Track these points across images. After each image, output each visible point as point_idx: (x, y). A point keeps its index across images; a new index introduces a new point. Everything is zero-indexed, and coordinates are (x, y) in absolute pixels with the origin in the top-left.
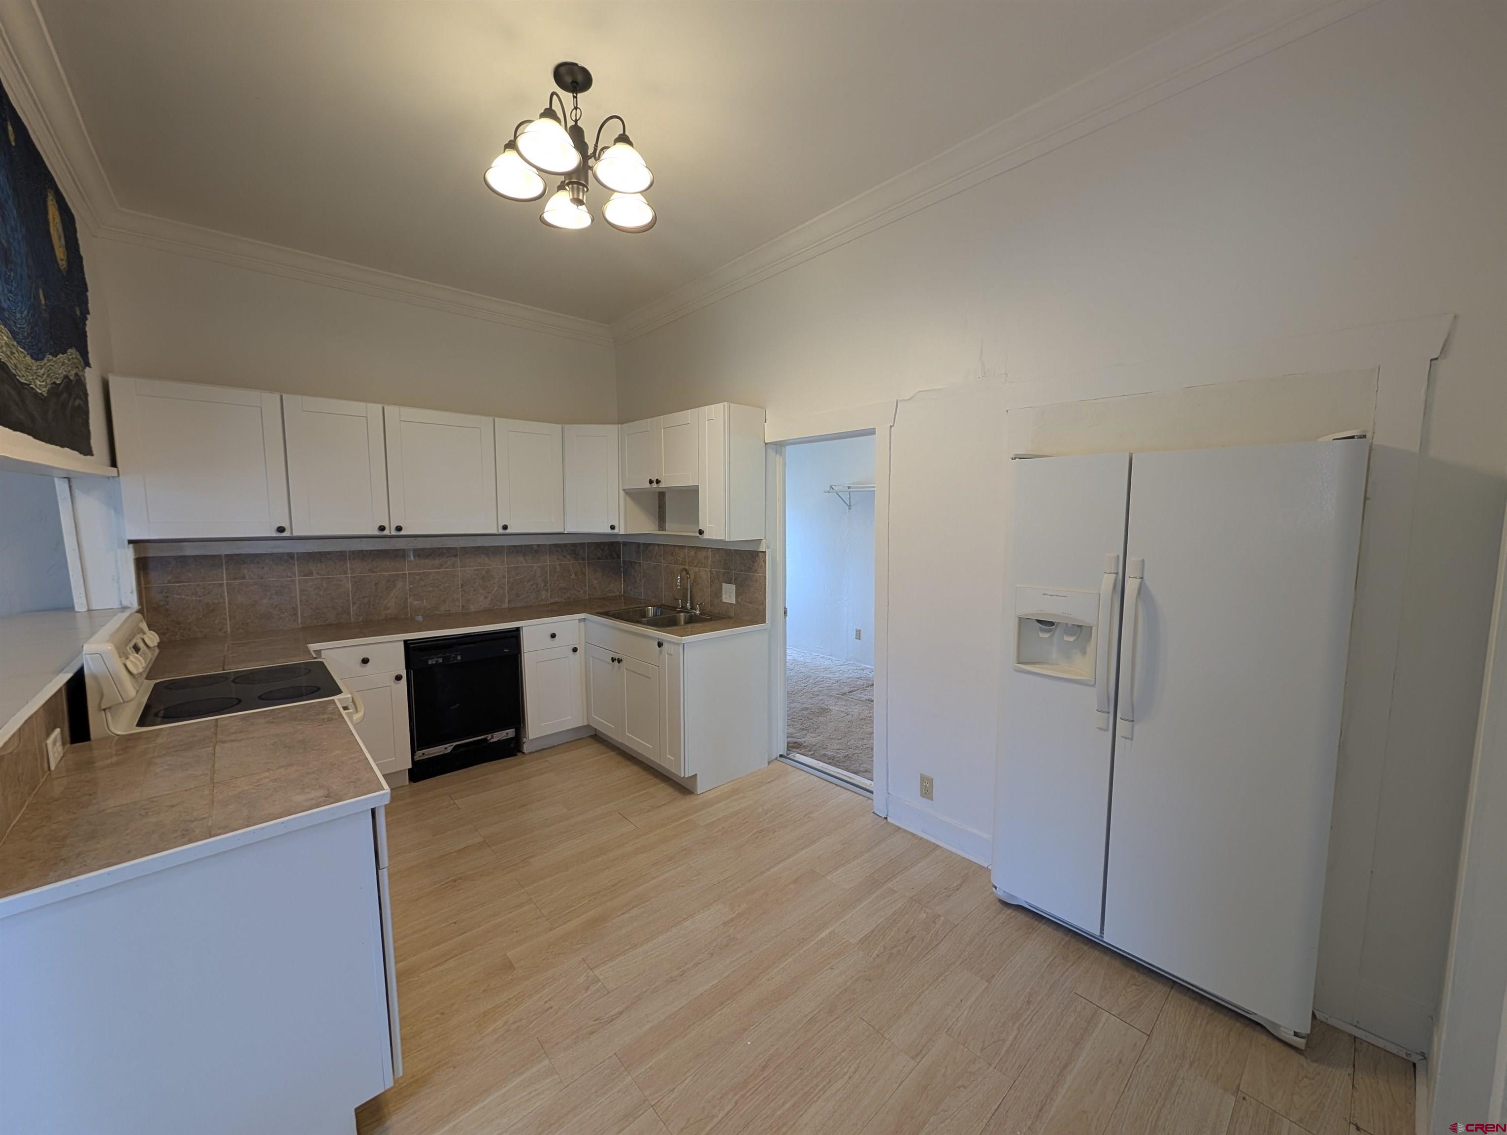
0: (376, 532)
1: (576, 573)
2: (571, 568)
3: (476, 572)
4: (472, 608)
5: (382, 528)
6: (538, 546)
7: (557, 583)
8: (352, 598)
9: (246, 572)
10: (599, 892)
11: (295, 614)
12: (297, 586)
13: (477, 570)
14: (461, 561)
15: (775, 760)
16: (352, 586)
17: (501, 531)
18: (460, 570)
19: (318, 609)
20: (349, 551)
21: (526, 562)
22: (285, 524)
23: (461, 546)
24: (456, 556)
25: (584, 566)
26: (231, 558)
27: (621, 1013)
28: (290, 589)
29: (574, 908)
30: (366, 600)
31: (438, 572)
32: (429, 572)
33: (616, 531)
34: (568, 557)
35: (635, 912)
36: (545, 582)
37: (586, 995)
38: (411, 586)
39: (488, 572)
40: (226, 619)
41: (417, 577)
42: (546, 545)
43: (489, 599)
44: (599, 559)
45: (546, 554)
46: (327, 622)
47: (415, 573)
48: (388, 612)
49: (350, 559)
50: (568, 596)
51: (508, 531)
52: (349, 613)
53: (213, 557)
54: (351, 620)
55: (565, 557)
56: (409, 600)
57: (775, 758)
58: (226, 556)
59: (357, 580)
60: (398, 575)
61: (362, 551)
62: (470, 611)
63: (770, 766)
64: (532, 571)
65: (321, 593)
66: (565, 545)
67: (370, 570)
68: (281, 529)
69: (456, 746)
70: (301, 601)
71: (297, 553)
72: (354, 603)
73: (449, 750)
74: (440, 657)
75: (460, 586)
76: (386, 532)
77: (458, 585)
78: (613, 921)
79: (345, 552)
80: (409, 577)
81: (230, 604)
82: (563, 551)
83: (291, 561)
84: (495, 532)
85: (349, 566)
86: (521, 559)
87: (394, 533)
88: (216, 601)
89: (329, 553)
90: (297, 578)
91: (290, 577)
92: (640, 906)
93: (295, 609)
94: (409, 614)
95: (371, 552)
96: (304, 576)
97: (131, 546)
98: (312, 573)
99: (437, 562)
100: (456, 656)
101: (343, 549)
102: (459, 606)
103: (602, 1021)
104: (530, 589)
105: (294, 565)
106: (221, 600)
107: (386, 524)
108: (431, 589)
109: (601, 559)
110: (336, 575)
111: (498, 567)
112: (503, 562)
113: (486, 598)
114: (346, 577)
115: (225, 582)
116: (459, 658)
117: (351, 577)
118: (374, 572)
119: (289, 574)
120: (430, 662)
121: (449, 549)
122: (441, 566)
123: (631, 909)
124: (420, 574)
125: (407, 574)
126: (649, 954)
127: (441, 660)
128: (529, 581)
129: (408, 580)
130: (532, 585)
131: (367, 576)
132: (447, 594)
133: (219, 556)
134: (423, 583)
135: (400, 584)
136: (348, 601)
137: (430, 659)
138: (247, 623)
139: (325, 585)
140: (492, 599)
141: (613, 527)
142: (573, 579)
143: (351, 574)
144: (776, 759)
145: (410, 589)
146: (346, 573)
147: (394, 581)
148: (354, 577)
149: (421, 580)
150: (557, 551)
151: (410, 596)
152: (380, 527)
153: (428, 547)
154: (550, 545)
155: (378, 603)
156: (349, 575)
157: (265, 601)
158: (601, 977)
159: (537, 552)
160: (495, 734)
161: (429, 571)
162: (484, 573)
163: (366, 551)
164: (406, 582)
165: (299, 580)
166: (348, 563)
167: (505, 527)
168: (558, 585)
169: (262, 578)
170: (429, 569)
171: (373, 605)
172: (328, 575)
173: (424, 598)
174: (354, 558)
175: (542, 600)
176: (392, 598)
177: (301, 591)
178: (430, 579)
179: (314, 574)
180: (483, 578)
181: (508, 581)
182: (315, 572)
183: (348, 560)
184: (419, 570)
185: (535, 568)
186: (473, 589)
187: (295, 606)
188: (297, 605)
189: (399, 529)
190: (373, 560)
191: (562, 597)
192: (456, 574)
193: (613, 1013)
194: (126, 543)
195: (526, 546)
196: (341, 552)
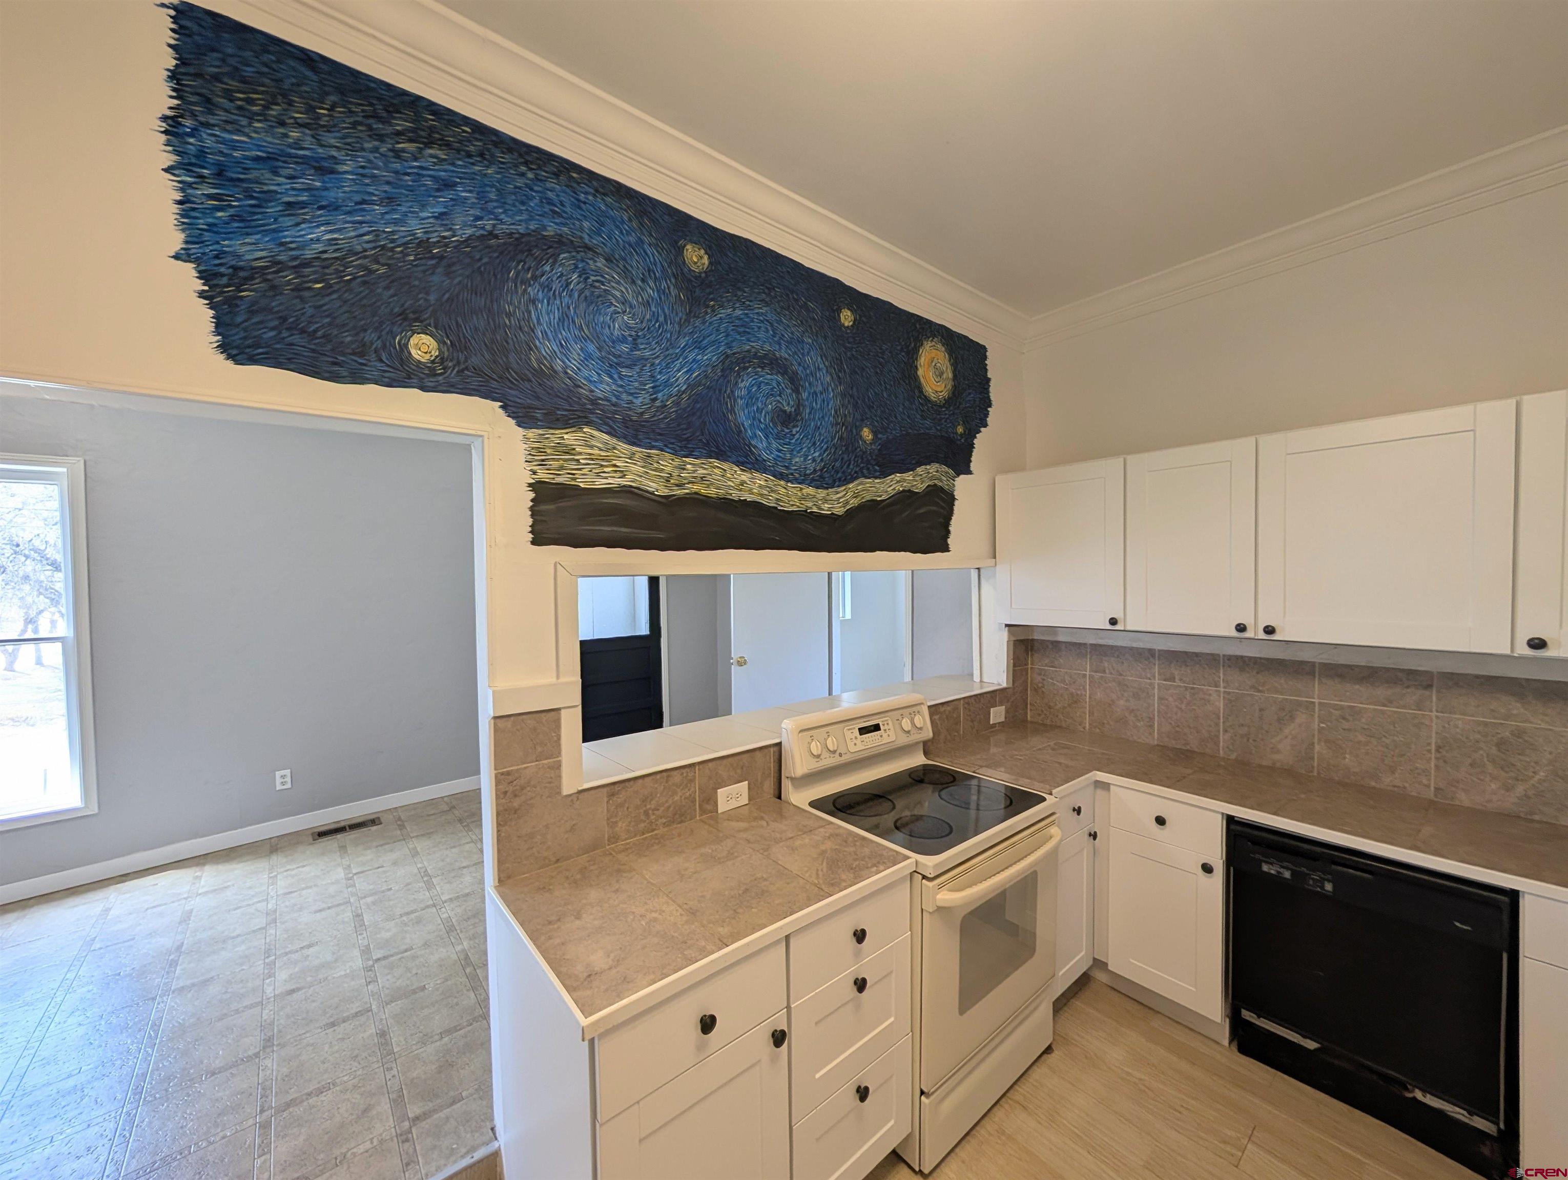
0: (1232, 633)
3: (1483, 728)
4: (1463, 799)
5: (1241, 628)
8: (1224, 722)
9: (1106, 664)
11: (1152, 726)
12: (1156, 690)
13: (1488, 724)
14: (1439, 699)
16: (1225, 705)
17: (1524, 651)
18: (1437, 717)
19: (1178, 726)
20: (1224, 656)
22: (1118, 615)
23: (1439, 671)
24: (1429, 687)
26: (1095, 647)
28: (1148, 693)
30: (1244, 730)
31: (1383, 712)
32: (1361, 708)
38: (1322, 725)
39: (1518, 734)
40: (1086, 714)
41: (1337, 713)
43: (1519, 792)
46: (1188, 747)
47: (1332, 705)
48: (1276, 757)
49: (1223, 666)
51: (1547, 653)
52: (1217, 743)
53: (1080, 644)
54: (1219, 754)
56: (1317, 748)
58: (1091, 645)
59: (1233, 699)
60: (1300, 704)
61: (1242, 657)
62: (1457, 802)
65: (1183, 707)
67: (1253, 687)
68: (1113, 622)
70: (1159, 711)
71: (1159, 651)
72: (1225, 731)
73: (1309, 1046)
74: (1287, 868)
75: (1433, 747)
76: (1249, 634)
77: (1429, 744)
79: (1218, 655)
80: (1320, 710)
81: (1090, 698)
83: (1151, 659)
84: (1506, 651)
85: (1221, 675)
88: (1079, 692)
89: (1197, 655)
90: (1157, 681)
91: (1150, 679)
93: (1151, 719)
94: (1316, 770)
95: (1255, 660)
96: (1165, 680)
97: (1007, 628)
98: (1174, 678)
100: (1322, 880)
101: (1217, 652)
102: (1428, 786)
105: (1155, 664)
106: (1084, 693)
107: (1248, 621)
108: (1362, 738)
110: (1204, 685)
113: (1509, 788)
114: (1216, 691)
115: (1088, 673)
116: (1328, 886)
117: (1225, 692)
118: (1259, 691)
119: (1149, 675)
120: (1265, 868)
122: (1389, 702)
124: (1342, 708)
125: (1317, 704)
127: (1287, 874)
129: (1316, 715)
131: (1248, 694)
132: (1402, 755)
133: (1085, 644)
134: (1346, 725)
135: (1301, 718)
136: (1217, 725)
137: (1267, 863)
138: (1103, 723)
139: (1188, 696)
143: (1225, 687)
145: (1321, 730)
146: (1216, 686)
147: (1290, 712)
148: (1229, 693)
149: (1344, 718)
151: (1319, 740)
152: (1238, 625)
153: (1363, 664)
155: (1262, 740)
156: (1222, 690)
157: (1122, 702)
161: (1361, 705)
162: (1507, 733)
163: (1250, 658)
164: (1312, 716)
165: (1158, 684)
166: (1221, 671)
167: (1537, 644)
169: (1121, 675)
170: (1361, 703)
171: (1254, 740)
172: (1194, 684)
173: (1348, 751)
174: (1229, 666)
176: (1286, 737)
177: (1160, 699)
178: (1363, 720)
179: (1177, 680)
180: (1502, 744)
182: (1177, 677)
183: (1221, 667)
184: (1341, 701)
186: (1470, 761)
187: (1152, 716)
188: (1154, 715)
189: (1270, 630)
190: (1258, 673)
192: (1427, 723)
194: (1004, 626)
196: (1212, 655)
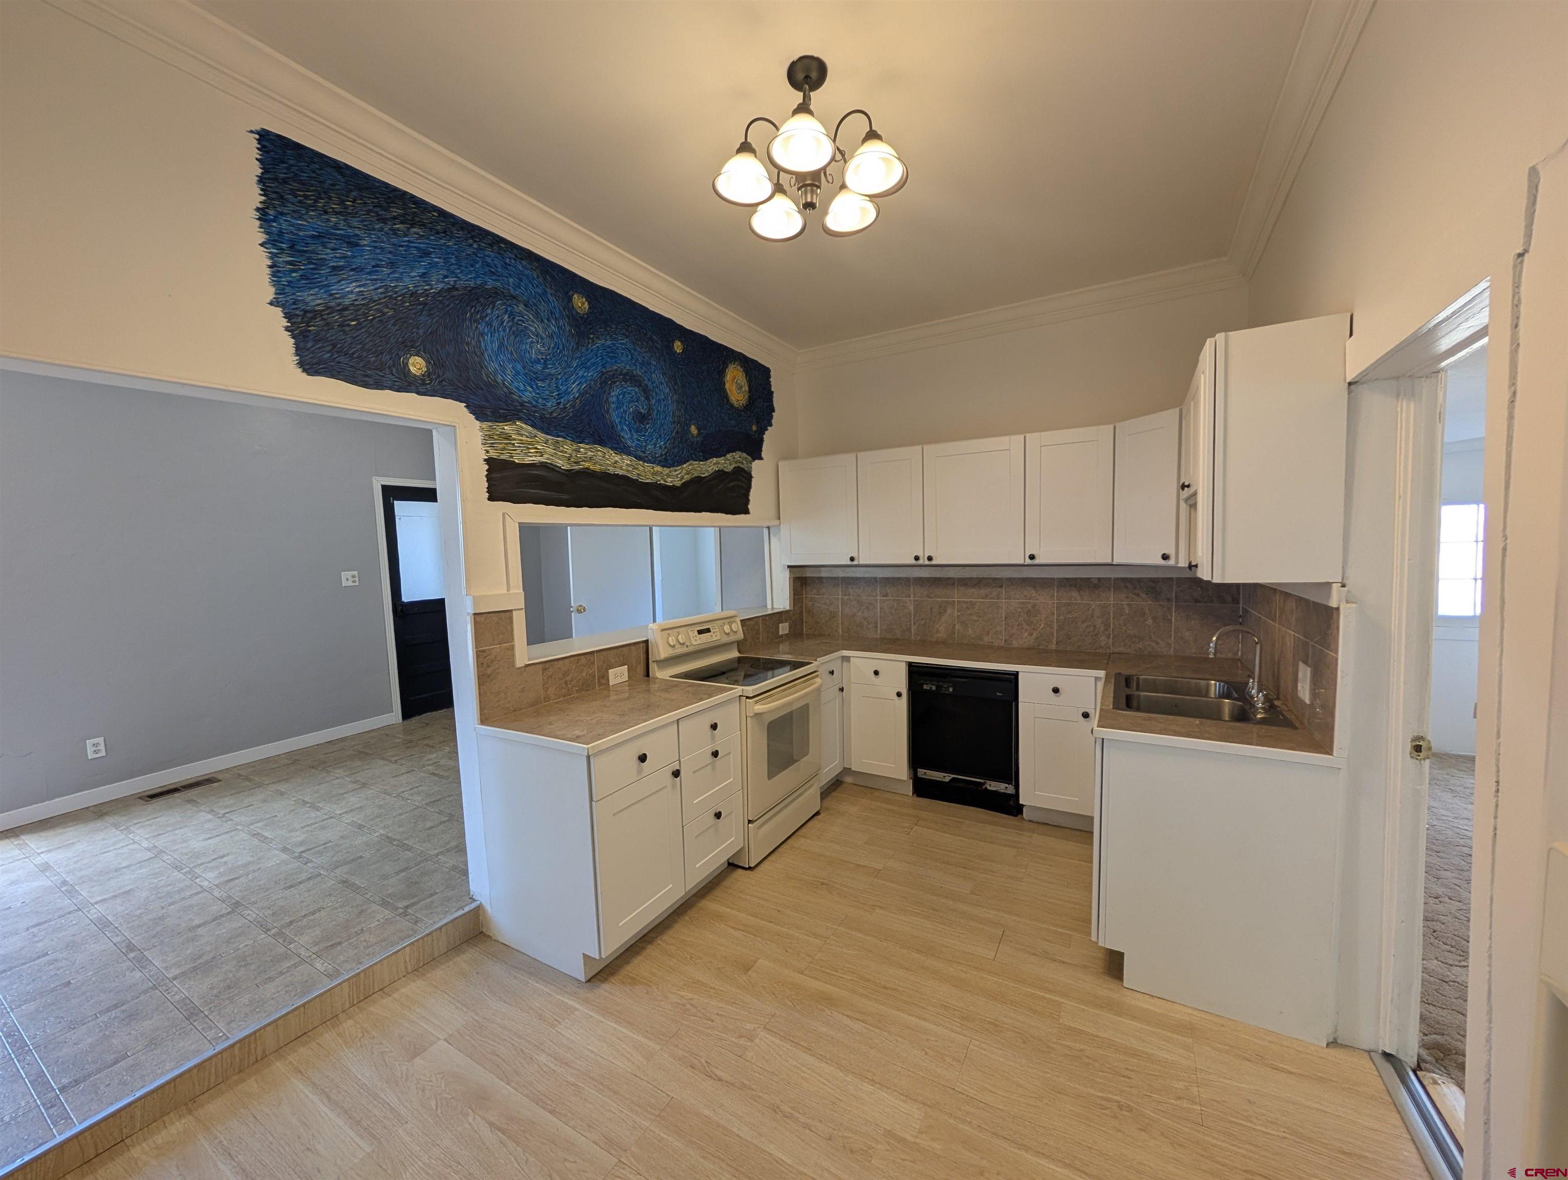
0: (913, 562)
1: (1154, 618)
2: (1147, 611)
3: (1022, 605)
4: (1015, 644)
5: (917, 558)
6: (1099, 579)
7: (1124, 628)
8: (913, 619)
9: (850, 590)
10: (868, 980)
11: (876, 627)
12: (878, 604)
13: (1023, 603)
14: (1006, 593)
15: (1367, 1053)
16: (914, 608)
17: (1028, 561)
18: (1005, 602)
19: (890, 624)
20: (912, 578)
21: (1082, 599)
22: (855, 554)
23: (1007, 577)
24: (1001, 586)
25: (1169, 609)
26: (844, 579)
27: (720, 1080)
28: (874, 606)
29: (834, 973)
30: (923, 622)
31: (984, 602)
33: (1171, 562)
34: (1144, 596)
35: (857, 1026)
36: (1107, 626)
37: (733, 1039)
38: (959, 614)
39: (1034, 606)
41: (965, 606)
42: (1111, 578)
43: (1035, 636)
44: (1196, 601)
45: (1109, 589)
46: (897, 637)
47: (963, 602)
48: (939, 635)
49: (912, 583)
50: (1141, 647)
51: (1036, 561)
52: (910, 632)
53: (834, 577)
54: (912, 638)
55: (1138, 595)
56: (957, 627)
57: (1366, 1048)
58: (841, 577)
59: (918, 603)
60: (948, 602)
61: (922, 578)
62: (1013, 646)
63: (1328, 1050)
64: (1088, 610)
65: (894, 612)
66: (1139, 580)
67: (926, 597)
68: (852, 559)
69: (953, 778)
70: (880, 617)
71: (880, 578)
72: (915, 624)
73: (947, 779)
74: (934, 685)
76: (921, 562)
77: (1002, 617)
78: (835, 1013)
80: (957, 605)
81: (841, 613)
82: (1135, 588)
83: (875, 584)
84: (1021, 562)
85: (912, 591)
86: (1075, 594)
87: (927, 562)
88: (835, 610)
89: (899, 579)
91: (875, 597)
92: (867, 1026)
94: (956, 639)
95: (928, 579)
96: (883, 597)
97: (789, 568)
98: (887, 596)
99: (983, 592)
100: (949, 686)
101: (908, 576)
103: (707, 1068)
104: (1084, 632)
105: (877, 587)
106: (838, 610)
107: (920, 554)
108: (976, 618)
109: (1200, 602)
110: (904, 599)
111: (1046, 601)
112: (1053, 596)
113: (1031, 635)
114: (910, 600)
115: (840, 597)
116: (951, 690)
118: (931, 598)
119: (874, 594)
120: (925, 687)
121: (994, 579)
123: (858, 1020)
124: (967, 602)
125: (956, 602)
126: (804, 1069)
127: (934, 688)
128: (1083, 622)
129: (956, 608)
130: (1087, 627)
131: (925, 600)
132: (991, 625)
133: (837, 577)
134: (969, 612)
135: (949, 611)
136: (910, 621)
137: (926, 684)
139: (895, 605)
140: (1037, 638)
141: (1165, 557)
142: (1149, 626)
144: (1369, 1052)
145: (958, 617)
146: (909, 596)
147: (944, 608)
148: (916, 601)
149: (968, 608)
150: (1126, 587)
151: (958, 623)
152: (915, 556)
153: (975, 576)
154: (1116, 579)
155: (933, 626)
156: (912, 599)
157: (860, 614)
158: (757, 1041)
159: (1096, 587)
160: (993, 783)
161: (975, 600)
162: (1030, 606)
163: (926, 578)
164: (954, 609)
165: (879, 600)
166: (912, 589)
167: (1032, 557)
168: (1125, 631)
169: (859, 596)
171: (929, 627)
172: (898, 597)
173: (970, 626)
175: (1101, 647)
176: (943, 623)
177: (881, 608)
178: (976, 608)
180: (1028, 612)
181: (1057, 620)
182: (889, 594)
184: (966, 599)
185: (1093, 607)
186: (1017, 623)
188: (877, 622)
189: (930, 558)
190: (929, 587)
191: (1130, 647)
192: (1001, 605)
193: (718, 1073)
194: (787, 566)
195: (1081, 579)
196: (905, 577)
